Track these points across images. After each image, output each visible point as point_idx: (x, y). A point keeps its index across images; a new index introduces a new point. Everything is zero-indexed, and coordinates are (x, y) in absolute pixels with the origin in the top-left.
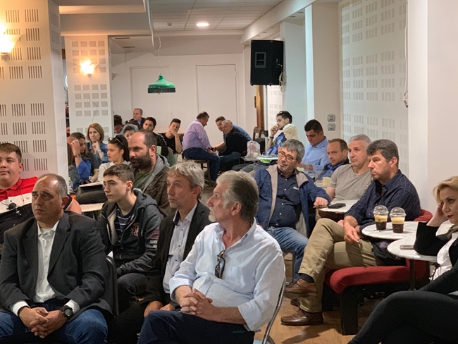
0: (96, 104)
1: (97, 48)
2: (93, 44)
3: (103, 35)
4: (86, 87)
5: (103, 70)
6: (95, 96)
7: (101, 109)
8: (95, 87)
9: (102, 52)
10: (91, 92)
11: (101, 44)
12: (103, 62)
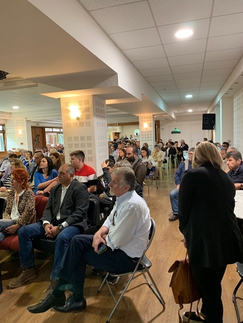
0: (148, 138)
1: (149, 119)
2: (148, 118)
3: (151, 115)
4: (145, 132)
5: (151, 126)
6: (148, 135)
7: (150, 139)
8: (148, 132)
9: (151, 120)
10: (147, 133)
11: (150, 118)
12: (151, 123)
